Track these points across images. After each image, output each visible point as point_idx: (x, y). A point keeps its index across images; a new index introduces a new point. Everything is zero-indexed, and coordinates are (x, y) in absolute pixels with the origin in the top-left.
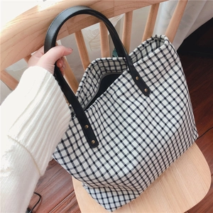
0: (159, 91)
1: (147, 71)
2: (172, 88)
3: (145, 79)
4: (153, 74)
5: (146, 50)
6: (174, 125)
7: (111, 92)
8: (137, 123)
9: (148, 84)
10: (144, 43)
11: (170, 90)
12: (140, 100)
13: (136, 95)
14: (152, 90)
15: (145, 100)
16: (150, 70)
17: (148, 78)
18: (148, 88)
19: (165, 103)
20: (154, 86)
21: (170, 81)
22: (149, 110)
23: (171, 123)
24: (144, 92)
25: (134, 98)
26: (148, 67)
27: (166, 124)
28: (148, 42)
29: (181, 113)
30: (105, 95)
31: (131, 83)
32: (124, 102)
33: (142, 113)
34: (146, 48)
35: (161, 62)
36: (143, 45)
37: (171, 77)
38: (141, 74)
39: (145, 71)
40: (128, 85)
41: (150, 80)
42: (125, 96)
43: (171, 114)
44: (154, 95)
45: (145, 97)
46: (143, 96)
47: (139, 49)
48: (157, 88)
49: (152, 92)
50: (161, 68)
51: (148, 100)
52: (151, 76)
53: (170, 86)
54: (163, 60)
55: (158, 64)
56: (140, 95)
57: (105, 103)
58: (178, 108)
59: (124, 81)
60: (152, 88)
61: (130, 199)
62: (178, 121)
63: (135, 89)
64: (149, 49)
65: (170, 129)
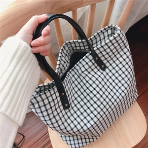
0: (113, 67)
1: (104, 53)
2: (122, 64)
3: (102, 58)
4: (109, 55)
5: (104, 35)
6: (123, 91)
7: (78, 68)
8: (96, 91)
9: (105, 62)
10: (102, 30)
11: (120, 66)
12: (99, 73)
13: (96, 70)
14: (107, 66)
15: (102, 73)
16: (106, 52)
17: (105, 57)
18: (104, 65)
19: (117, 75)
20: (109, 63)
21: (121, 59)
22: (105, 80)
23: (121, 89)
24: (101, 68)
25: (94, 72)
26: (105, 50)
27: (117, 91)
28: (105, 29)
29: (129, 82)
30: (73, 70)
31: (92, 62)
32: (87, 75)
33: (100, 83)
34: (103, 33)
35: (114, 46)
36: (101, 31)
37: (121, 56)
38: (100, 55)
39: (103, 53)
40: (90, 64)
41: (106, 59)
42: (88, 71)
43: (121, 83)
44: (109, 70)
45: (102, 71)
46: (101, 70)
47: (98, 34)
48: (111, 65)
49: (107, 67)
50: (114, 51)
51: (104, 73)
52: (107, 56)
53: (121, 63)
54: (116, 45)
55: (112, 47)
56: (99, 70)
57: (73, 76)
58: (126, 79)
59: (87, 60)
60: (108, 65)
61: (90, 142)
62: (126, 88)
63: (95, 66)
64: (106, 34)
65: (120, 94)
